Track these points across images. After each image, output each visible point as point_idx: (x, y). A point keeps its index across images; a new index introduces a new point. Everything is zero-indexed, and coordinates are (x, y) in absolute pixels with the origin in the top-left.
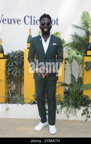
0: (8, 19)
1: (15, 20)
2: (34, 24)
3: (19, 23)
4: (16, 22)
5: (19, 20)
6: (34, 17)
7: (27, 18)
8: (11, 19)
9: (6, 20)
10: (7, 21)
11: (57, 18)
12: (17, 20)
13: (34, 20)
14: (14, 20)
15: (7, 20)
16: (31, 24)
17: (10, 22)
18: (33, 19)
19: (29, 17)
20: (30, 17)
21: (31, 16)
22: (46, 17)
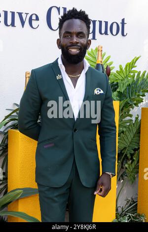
0: (6, 13)
1: (24, 16)
3: (34, 23)
4: (27, 23)
5: (34, 17)
8: (13, 14)
10: (2, 18)
11: (123, 20)
12: (29, 16)
14: (20, 14)
15: (3, 15)
17: (9, 22)
19: (58, 9)
20: (62, 11)
21: (65, 9)
22: (76, 18)
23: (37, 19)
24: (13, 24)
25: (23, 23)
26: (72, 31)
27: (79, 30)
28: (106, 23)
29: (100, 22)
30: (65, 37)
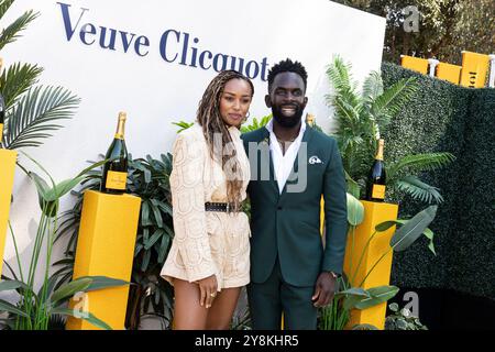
0: (104, 30)
1: (129, 37)
2: (193, 64)
3: (142, 49)
4: (132, 47)
5: (142, 41)
6: (196, 40)
7: (171, 37)
8: (114, 32)
9: (93, 31)
10: (97, 37)
11: (265, 60)
12: (135, 38)
13: (195, 50)
14: (124, 35)
15: (99, 31)
16: (183, 62)
17: (107, 42)
18: (191, 44)
19: (178, 34)
20: (182, 37)
21: (187, 36)
22: (291, 71)
23: (147, 43)
24: (112, 46)
25: (126, 46)
26: (286, 86)
27: (295, 86)
28: (242, 61)
29: (234, 59)
30: (277, 93)
